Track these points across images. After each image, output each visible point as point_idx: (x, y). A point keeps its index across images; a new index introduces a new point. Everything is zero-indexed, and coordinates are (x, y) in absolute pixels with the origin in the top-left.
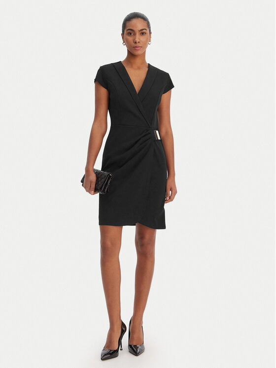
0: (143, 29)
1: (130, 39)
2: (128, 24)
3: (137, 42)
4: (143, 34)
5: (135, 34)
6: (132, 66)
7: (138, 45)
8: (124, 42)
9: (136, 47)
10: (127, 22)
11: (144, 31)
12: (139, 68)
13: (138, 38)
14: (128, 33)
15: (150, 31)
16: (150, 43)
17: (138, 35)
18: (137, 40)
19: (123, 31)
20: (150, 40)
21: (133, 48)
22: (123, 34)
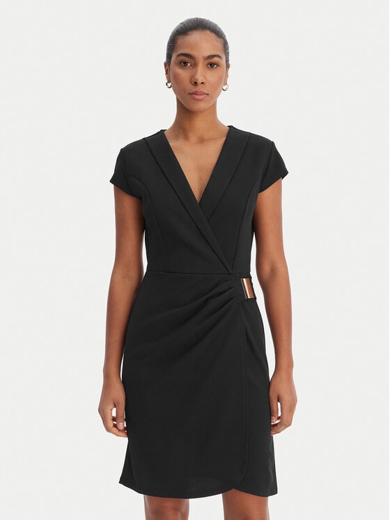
0: (215, 56)
1: (184, 74)
2: (181, 40)
3: (200, 81)
4: (212, 65)
5: (195, 65)
6: (186, 138)
7: (200, 88)
8: (169, 82)
9: (195, 93)
10: (180, 37)
11: (216, 59)
12: (202, 141)
13: (201, 73)
14: (180, 63)
15: (227, 61)
16: (225, 87)
17: (201, 67)
18: (200, 78)
19: (169, 56)
20: (226, 80)
21: (189, 97)
22: (167, 64)
